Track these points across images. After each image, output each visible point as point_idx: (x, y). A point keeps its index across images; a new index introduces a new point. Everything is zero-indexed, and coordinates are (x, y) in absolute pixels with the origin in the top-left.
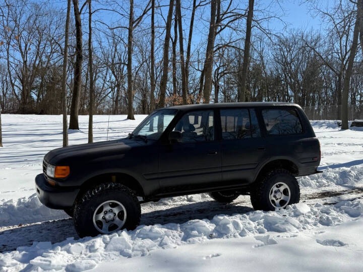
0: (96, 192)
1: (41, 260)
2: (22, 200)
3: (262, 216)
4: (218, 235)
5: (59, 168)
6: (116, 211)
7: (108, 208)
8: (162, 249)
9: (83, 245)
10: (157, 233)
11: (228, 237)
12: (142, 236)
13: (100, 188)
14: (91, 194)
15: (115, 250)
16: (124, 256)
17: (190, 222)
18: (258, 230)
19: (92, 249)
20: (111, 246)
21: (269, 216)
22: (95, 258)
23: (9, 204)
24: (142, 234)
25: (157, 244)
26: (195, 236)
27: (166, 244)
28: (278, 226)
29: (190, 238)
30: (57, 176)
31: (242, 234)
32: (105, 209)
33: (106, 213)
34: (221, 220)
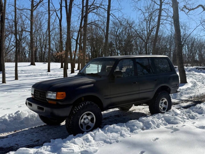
0: (81, 107)
1: (67, 150)
2: (11, 115)
3: (162, 116)
4: (146, 128)
5: (59, 93)
6: (89, 118)
7: (85, 116)
8: (124, 138)
9: (81, 139)
10: (117, 129)
11: (152, 129)
12: (110, 131)
13: (83, 105)
14: (78, 108)
15: (100, 140)
16: (107, 143)
17: (130, 122)
18: (164, 124)
19: (88, 141)
20: (97, 138)
21: (166, 116)
22: (93, 146)
23: (3, 118)
24: (109, 130)
25: (119, 135)
26: (136, 129)
27: (124, 135)
28: (173, 121)
29: (134, 130)
30: (58, 98)
31: (158, 126)
32: (84, 117)
33: (85, 119)
34: (144, 120)
